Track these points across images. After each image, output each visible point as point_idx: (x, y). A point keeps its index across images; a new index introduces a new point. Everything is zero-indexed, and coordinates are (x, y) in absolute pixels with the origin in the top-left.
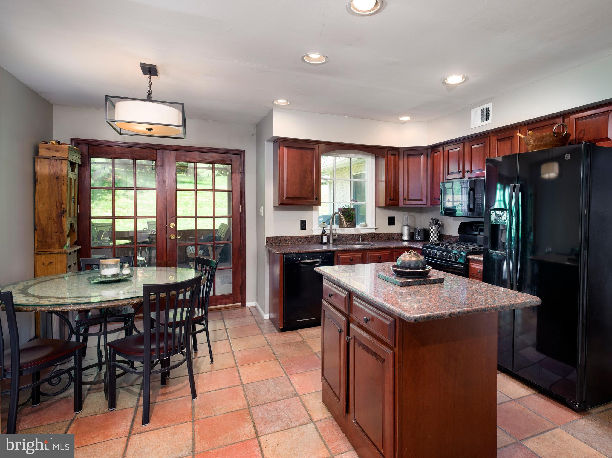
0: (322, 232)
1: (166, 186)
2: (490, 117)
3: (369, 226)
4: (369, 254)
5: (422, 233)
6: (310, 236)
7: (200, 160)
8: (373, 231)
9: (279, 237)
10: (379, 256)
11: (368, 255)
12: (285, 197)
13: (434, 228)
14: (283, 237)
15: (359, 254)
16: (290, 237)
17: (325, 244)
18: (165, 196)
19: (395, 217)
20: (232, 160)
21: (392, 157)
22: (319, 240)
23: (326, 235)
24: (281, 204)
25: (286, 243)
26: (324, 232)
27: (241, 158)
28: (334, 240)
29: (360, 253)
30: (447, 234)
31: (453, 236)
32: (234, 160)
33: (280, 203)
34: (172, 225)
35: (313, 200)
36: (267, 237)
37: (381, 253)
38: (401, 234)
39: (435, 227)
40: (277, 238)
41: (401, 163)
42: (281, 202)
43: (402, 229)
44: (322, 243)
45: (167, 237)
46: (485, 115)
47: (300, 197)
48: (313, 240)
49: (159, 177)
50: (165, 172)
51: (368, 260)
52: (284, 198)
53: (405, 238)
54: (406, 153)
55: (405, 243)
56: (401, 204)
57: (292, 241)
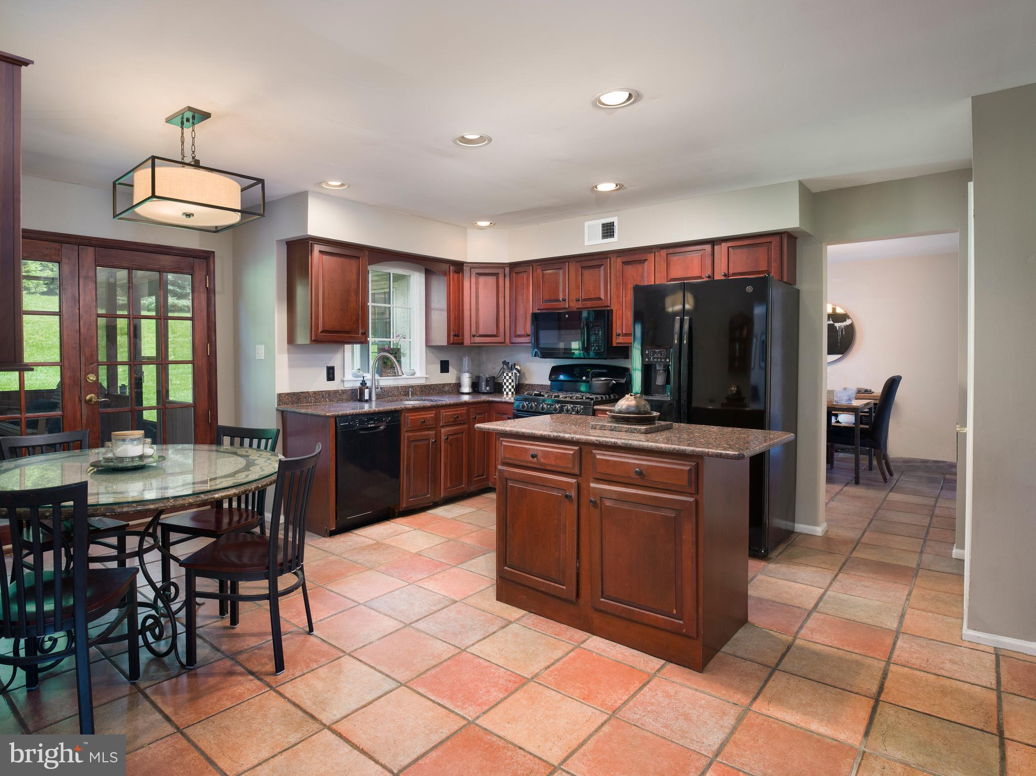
0: (361, 384)
1: (79, 309)
2: (616, 235)
3: (418, 375)
4: (443, 413)
5: (491, 383)
6: (341, 390)
7: (140, 265)
8: (422, 382)
9: (298, 393)
10: (455, 414)
11: (441, 413)
12: (320, 329)
13: (510, 375)
14: (303, 392)
15: (432, 414)
16: (314, 392)
17: (367, 401)
18: (78, 327)
19: (448, 361)
20: (192, 267)
21: (456, 275)
22: (357, 395)
23: (367, 388)
24: (314, 341)
25: (307, 403)
26: (364, 383)
27: (208, 265)
28: (379, 397)
29: (432, 412)
30: (527, 382)
31: (538, 385)
32: (197, 267)
33: (313, 339)
34: (92, 377)
35: (359, 334)
36: (280, 394)
37: (457, 411)
38: (458, 385)
39: (512, 374)
40: (294, 394)
41: (466, 284)
42: (315, 337)
43: (459, 378)
44: (361, 400)
45: (83, 399)
46: (608, 230)
47: (341, 330)
48: (345, 397)
49: (66, 292)
50: (77, 284)
51: (441, 421)
52: (320, 331)
53: (466, 388)
54: (474, 271)
55: (466, 398)
56: (467, 342)
57: (316, 399)
